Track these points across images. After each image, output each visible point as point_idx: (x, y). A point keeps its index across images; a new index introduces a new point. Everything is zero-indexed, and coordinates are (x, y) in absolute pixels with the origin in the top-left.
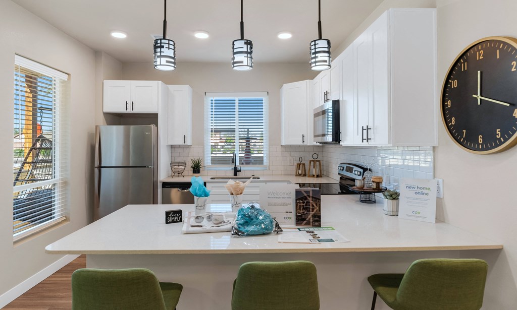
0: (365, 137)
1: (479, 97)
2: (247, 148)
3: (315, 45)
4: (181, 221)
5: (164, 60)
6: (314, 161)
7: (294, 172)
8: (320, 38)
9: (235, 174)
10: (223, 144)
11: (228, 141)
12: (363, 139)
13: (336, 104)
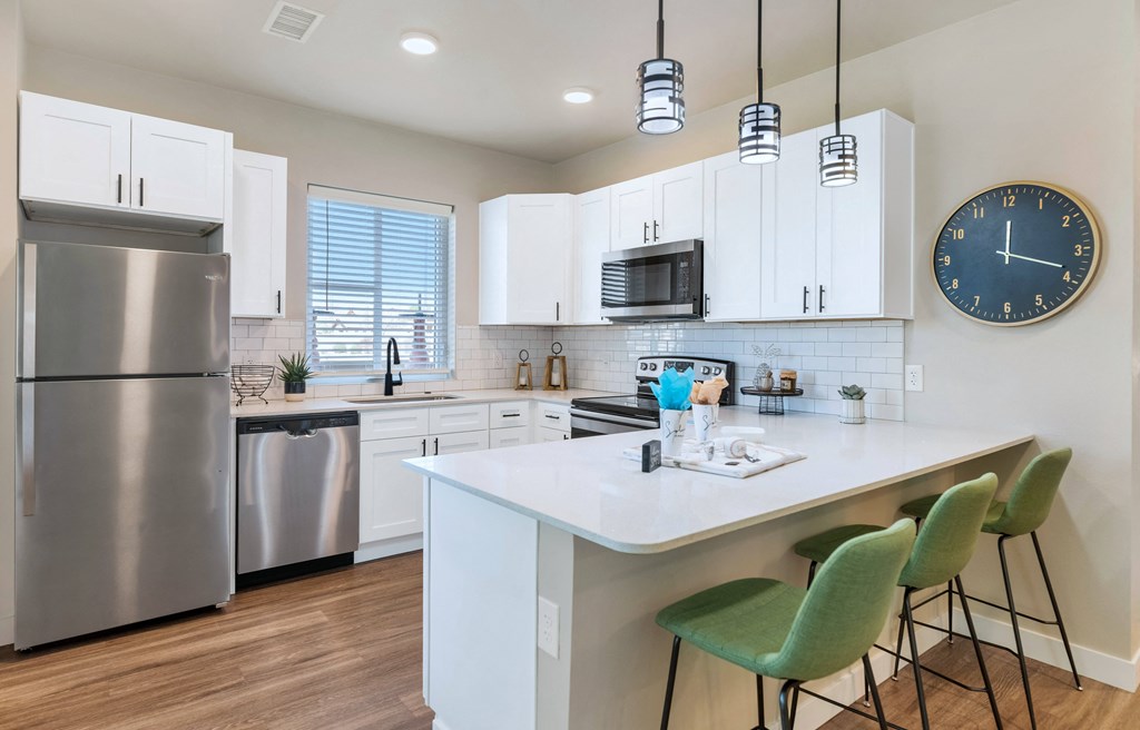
1: (1007, 254)
6: (555, 357)
9: (389, 392)
12: (805, 308)
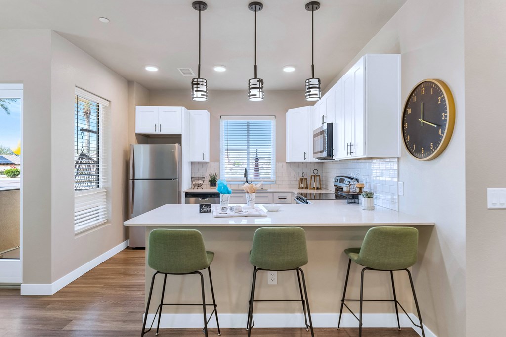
0: (349, 152)
1: (422, 121)
2: (257, 163)
3: (309, 82)
4: (210, 212)
5: (199, 94)
6: (314, 176)
7: (298, 186)
8: (313, 77)
10: (232, 166)
11: (236, 164)
12: (348, 153)
13: (330, 126)
